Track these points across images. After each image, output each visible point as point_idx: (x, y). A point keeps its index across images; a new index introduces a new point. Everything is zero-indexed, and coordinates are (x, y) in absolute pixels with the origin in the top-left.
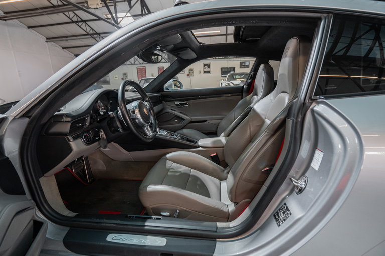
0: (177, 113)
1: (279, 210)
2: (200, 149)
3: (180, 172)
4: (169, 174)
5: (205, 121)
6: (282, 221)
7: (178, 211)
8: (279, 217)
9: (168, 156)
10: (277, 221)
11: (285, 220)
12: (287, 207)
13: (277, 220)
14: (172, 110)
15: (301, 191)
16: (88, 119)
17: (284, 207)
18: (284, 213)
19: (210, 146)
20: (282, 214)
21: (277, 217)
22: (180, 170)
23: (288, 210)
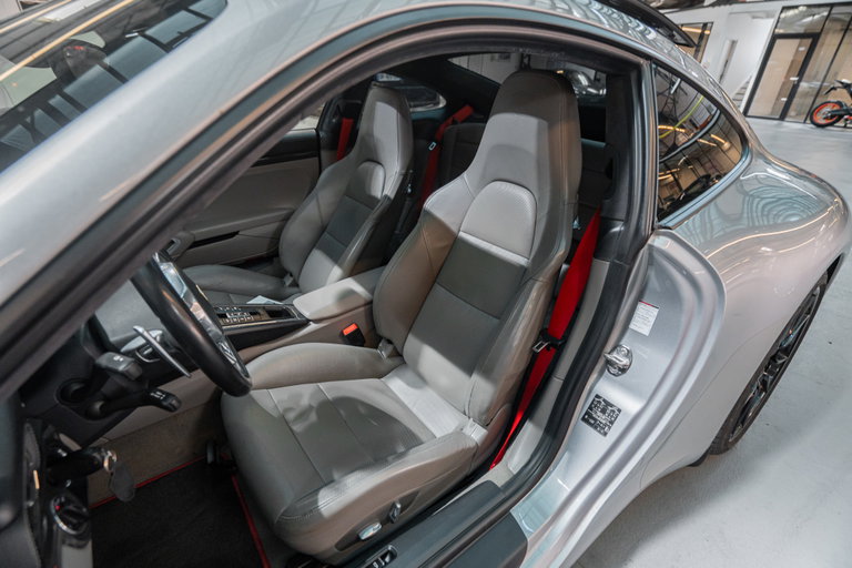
1: (590, 408)
2: (312, 327)
3: (310, 408)
5: (237, 233)
6: (606, 425)
8: (595, 420)
10: (596, 428)
11: (612, 423)
12: (604, 400)
13: (595, 426)
15: (623, 370)
17: (599, 402)
18: (603, 411)
20: (599, 414)
21: (592, 422)
22: (305, 402)
23: (608, 404)
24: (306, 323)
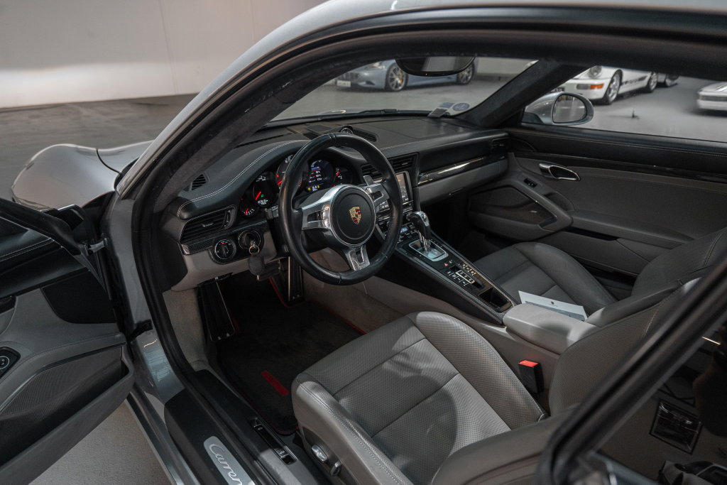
0: (538, 195)
2: (503, 331)
3: (419, 371)
4: (387, 366)
5: (615, 238)
7: (336, 465)
9: (423, 316)
14: (527, 181)
16: (233, 213)
19: (529, 334)
22: (423, 365)
24: (502, 325)
